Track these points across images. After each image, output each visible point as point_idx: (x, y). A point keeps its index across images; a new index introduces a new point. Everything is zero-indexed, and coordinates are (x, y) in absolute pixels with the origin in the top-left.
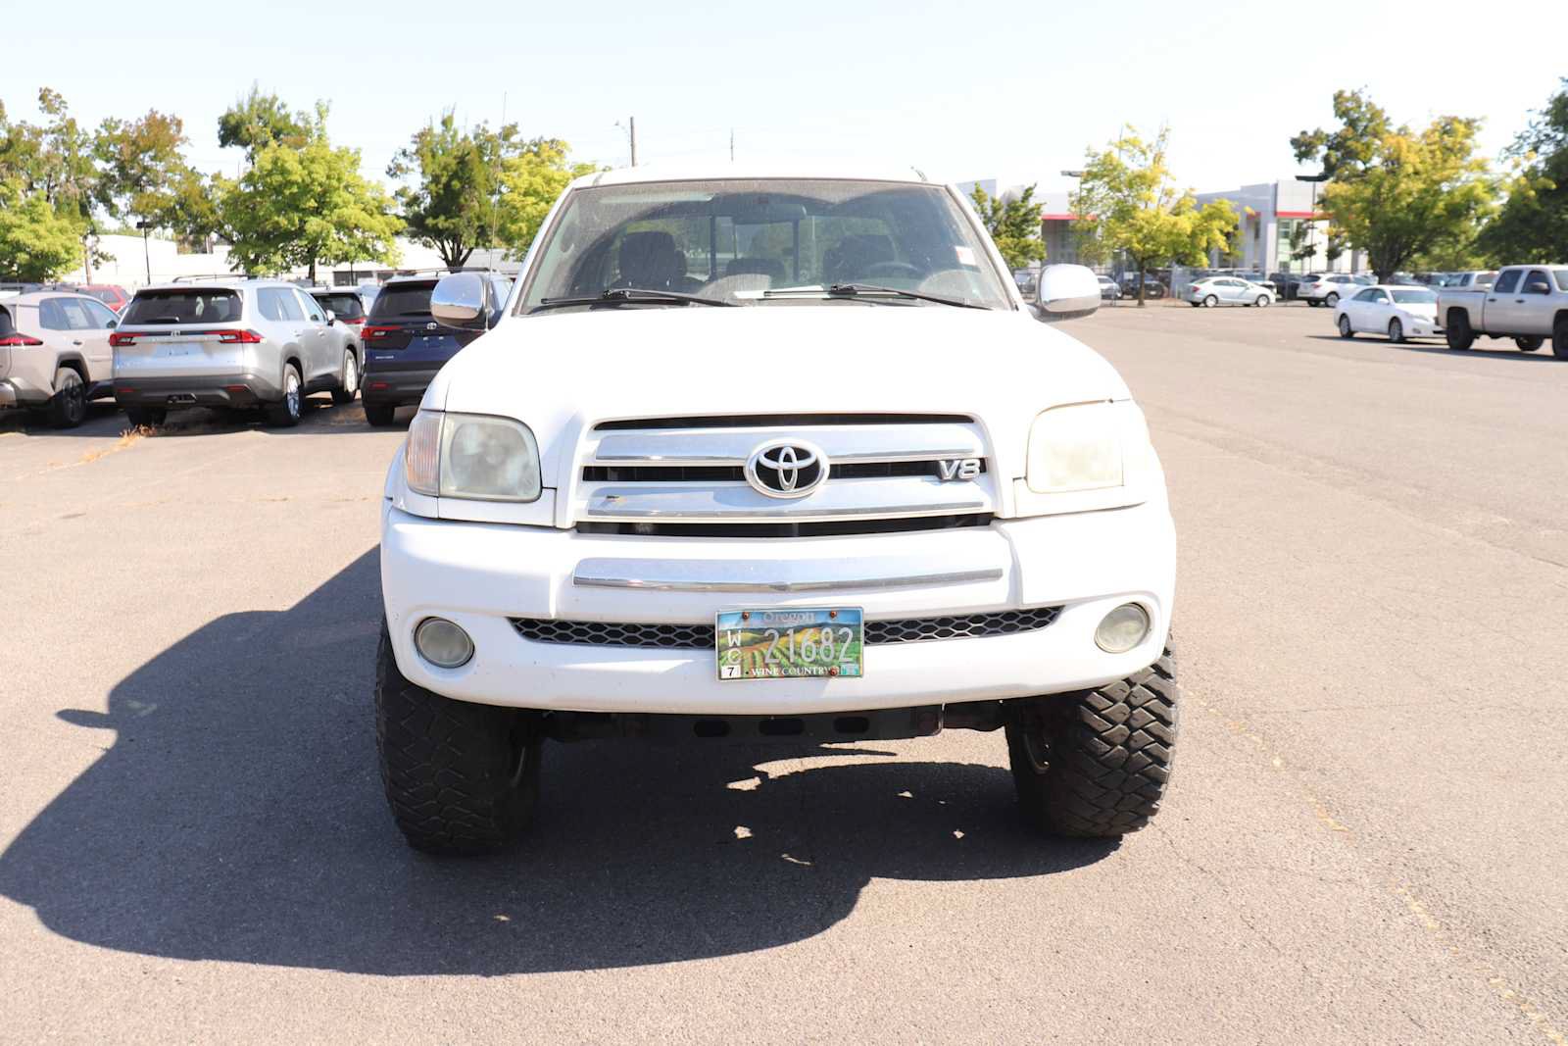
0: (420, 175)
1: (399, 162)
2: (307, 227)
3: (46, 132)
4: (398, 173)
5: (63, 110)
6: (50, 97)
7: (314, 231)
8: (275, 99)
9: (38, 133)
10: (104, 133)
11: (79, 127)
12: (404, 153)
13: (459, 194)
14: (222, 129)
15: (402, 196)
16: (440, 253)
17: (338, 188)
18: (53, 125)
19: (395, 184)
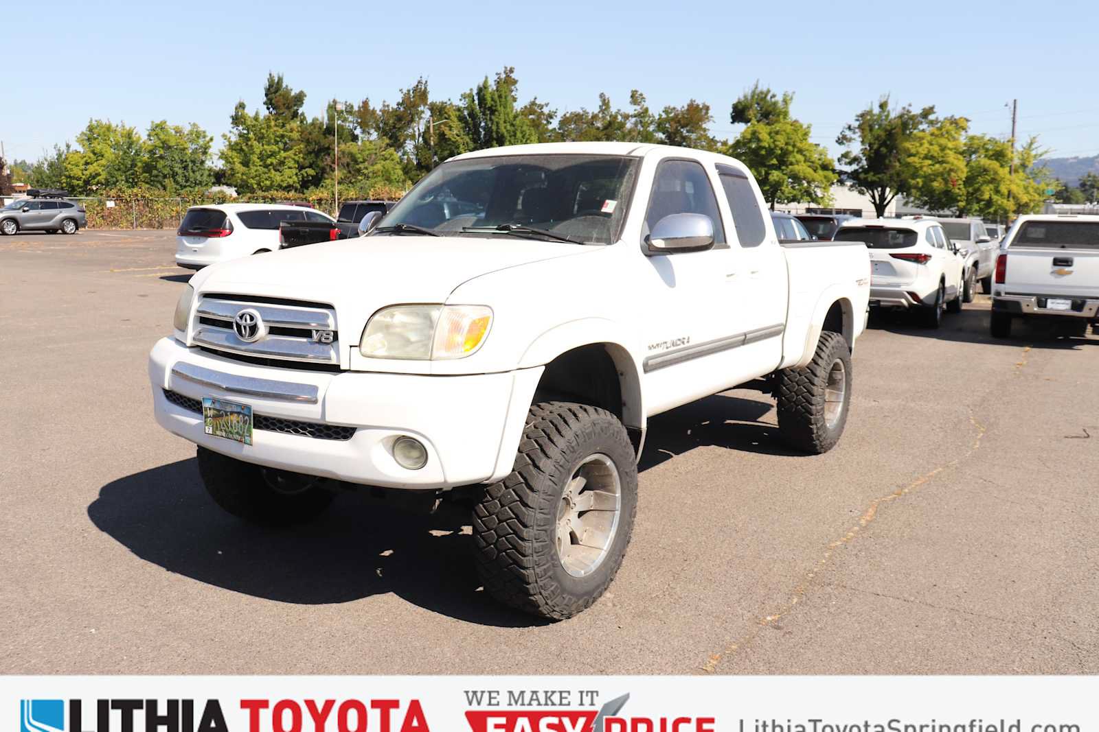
0: (860, 144)
1: (846, 134)
2: (771, 178)
3: (632, 116)
4: (845, 142)
5: (643, 103)
6: (637, 95)
7: (774, 180)
8: (769, 91)
9: (626, 117)
10: (664, 116)
11: (650, 112)
12: (849, 128)
13: (885, 157)
14: (733, 112)
15: (846, 158)
16: (871, 199)
17: (793, 152)
18: (636, 112)
19: (843, 149)
